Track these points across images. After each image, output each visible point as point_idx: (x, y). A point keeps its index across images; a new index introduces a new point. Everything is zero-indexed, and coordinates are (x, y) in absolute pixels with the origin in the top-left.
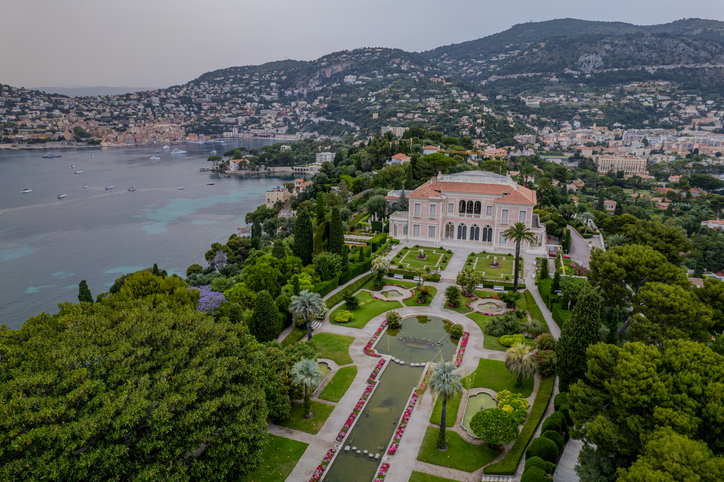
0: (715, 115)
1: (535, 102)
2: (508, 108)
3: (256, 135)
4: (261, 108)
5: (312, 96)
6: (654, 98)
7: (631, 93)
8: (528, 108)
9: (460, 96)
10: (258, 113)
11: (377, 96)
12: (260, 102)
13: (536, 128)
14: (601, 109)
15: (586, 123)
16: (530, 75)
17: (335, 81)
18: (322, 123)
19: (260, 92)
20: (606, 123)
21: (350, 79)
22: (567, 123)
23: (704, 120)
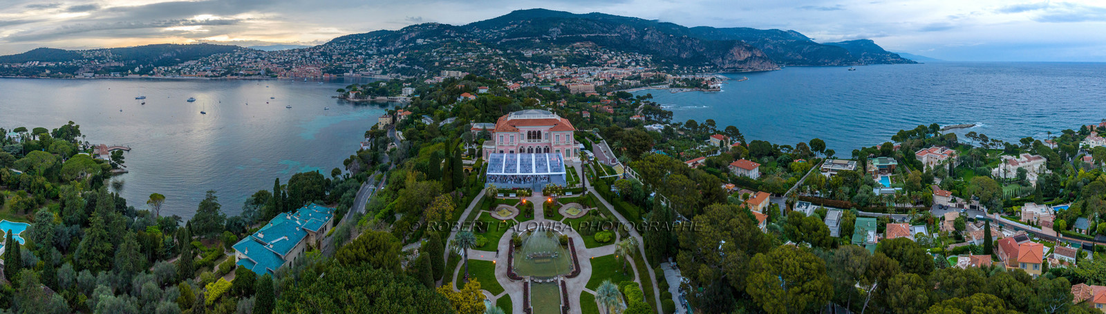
0: (616, 59)
1: (529, 54)
2: (515, 58)
3: (363, 75)
4: (367, 59)
5: (397, 52)
6: (589, 51)
7: (578, 48)
8: (526, 58)
9: (487, 51)
10: (364, 61)
11: (438, 52)
12: (366, 55)
13: (532, 69)
14: (565, 56)
15: (558, 65)
16: (525, 38)
17: (411, 42)
18: (403, 68)
19: (366, 49)
20: (568, 64)
21: (420, 41)
22: (548, 65)
23: (611, 62)
